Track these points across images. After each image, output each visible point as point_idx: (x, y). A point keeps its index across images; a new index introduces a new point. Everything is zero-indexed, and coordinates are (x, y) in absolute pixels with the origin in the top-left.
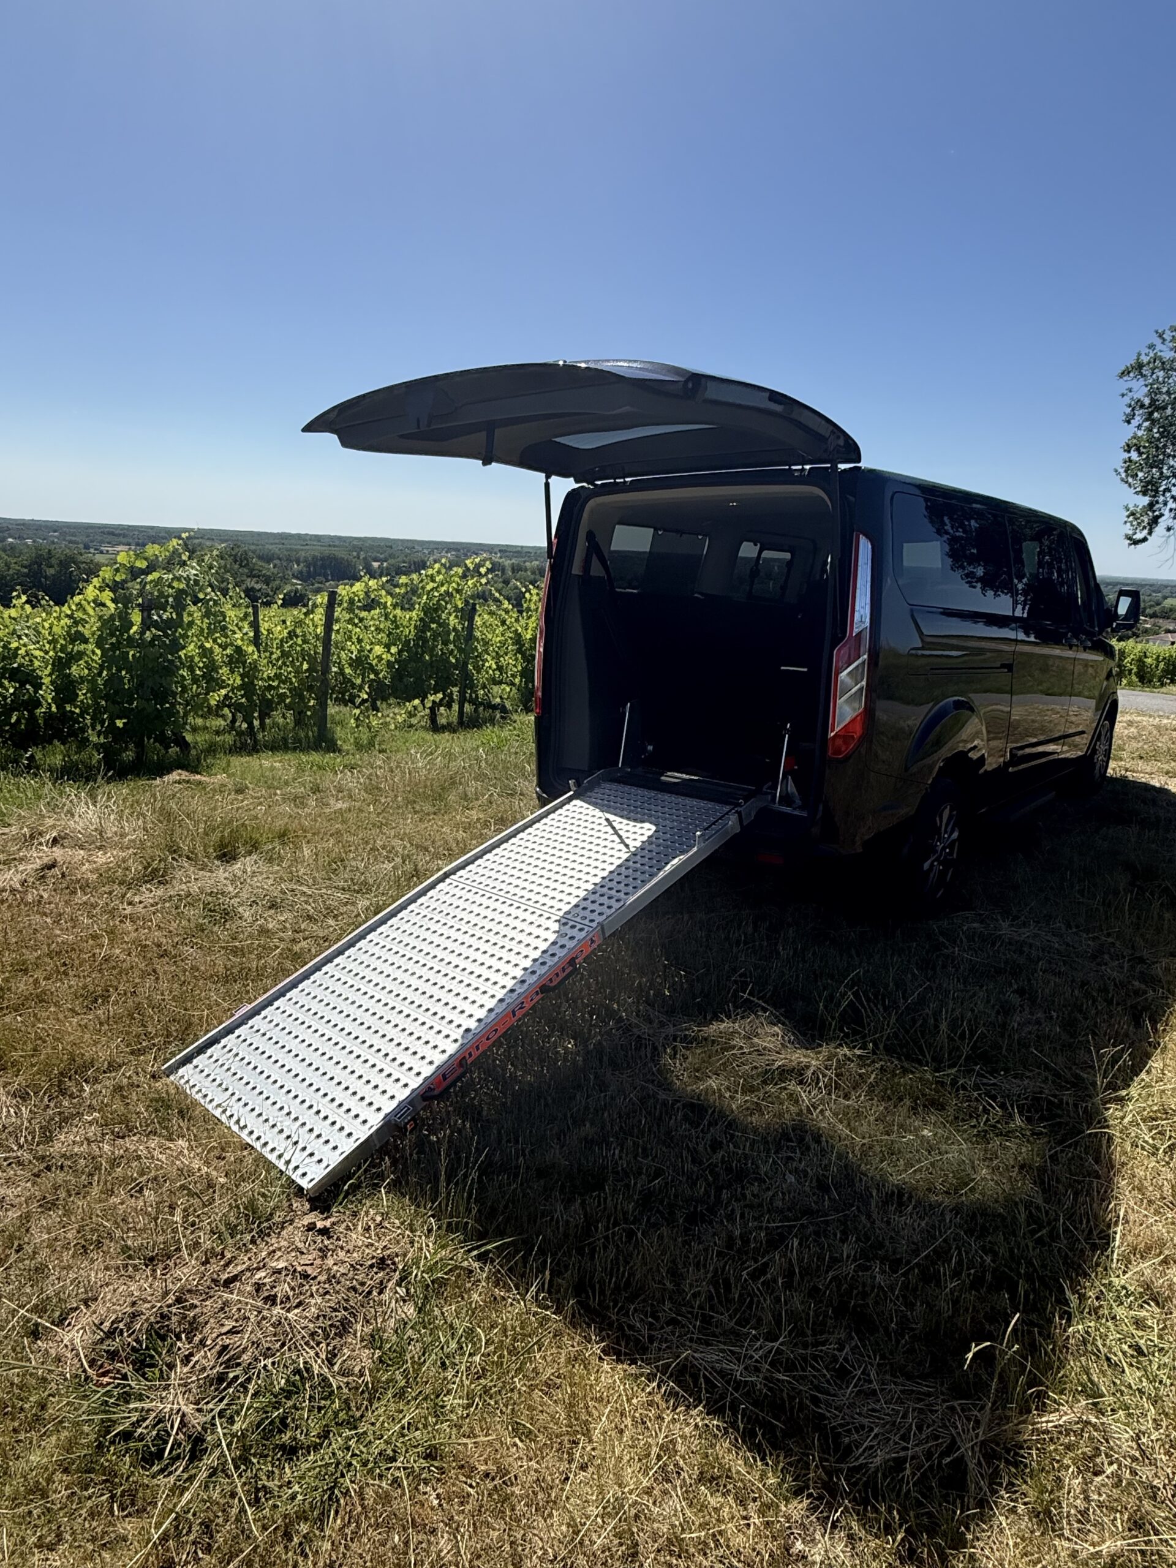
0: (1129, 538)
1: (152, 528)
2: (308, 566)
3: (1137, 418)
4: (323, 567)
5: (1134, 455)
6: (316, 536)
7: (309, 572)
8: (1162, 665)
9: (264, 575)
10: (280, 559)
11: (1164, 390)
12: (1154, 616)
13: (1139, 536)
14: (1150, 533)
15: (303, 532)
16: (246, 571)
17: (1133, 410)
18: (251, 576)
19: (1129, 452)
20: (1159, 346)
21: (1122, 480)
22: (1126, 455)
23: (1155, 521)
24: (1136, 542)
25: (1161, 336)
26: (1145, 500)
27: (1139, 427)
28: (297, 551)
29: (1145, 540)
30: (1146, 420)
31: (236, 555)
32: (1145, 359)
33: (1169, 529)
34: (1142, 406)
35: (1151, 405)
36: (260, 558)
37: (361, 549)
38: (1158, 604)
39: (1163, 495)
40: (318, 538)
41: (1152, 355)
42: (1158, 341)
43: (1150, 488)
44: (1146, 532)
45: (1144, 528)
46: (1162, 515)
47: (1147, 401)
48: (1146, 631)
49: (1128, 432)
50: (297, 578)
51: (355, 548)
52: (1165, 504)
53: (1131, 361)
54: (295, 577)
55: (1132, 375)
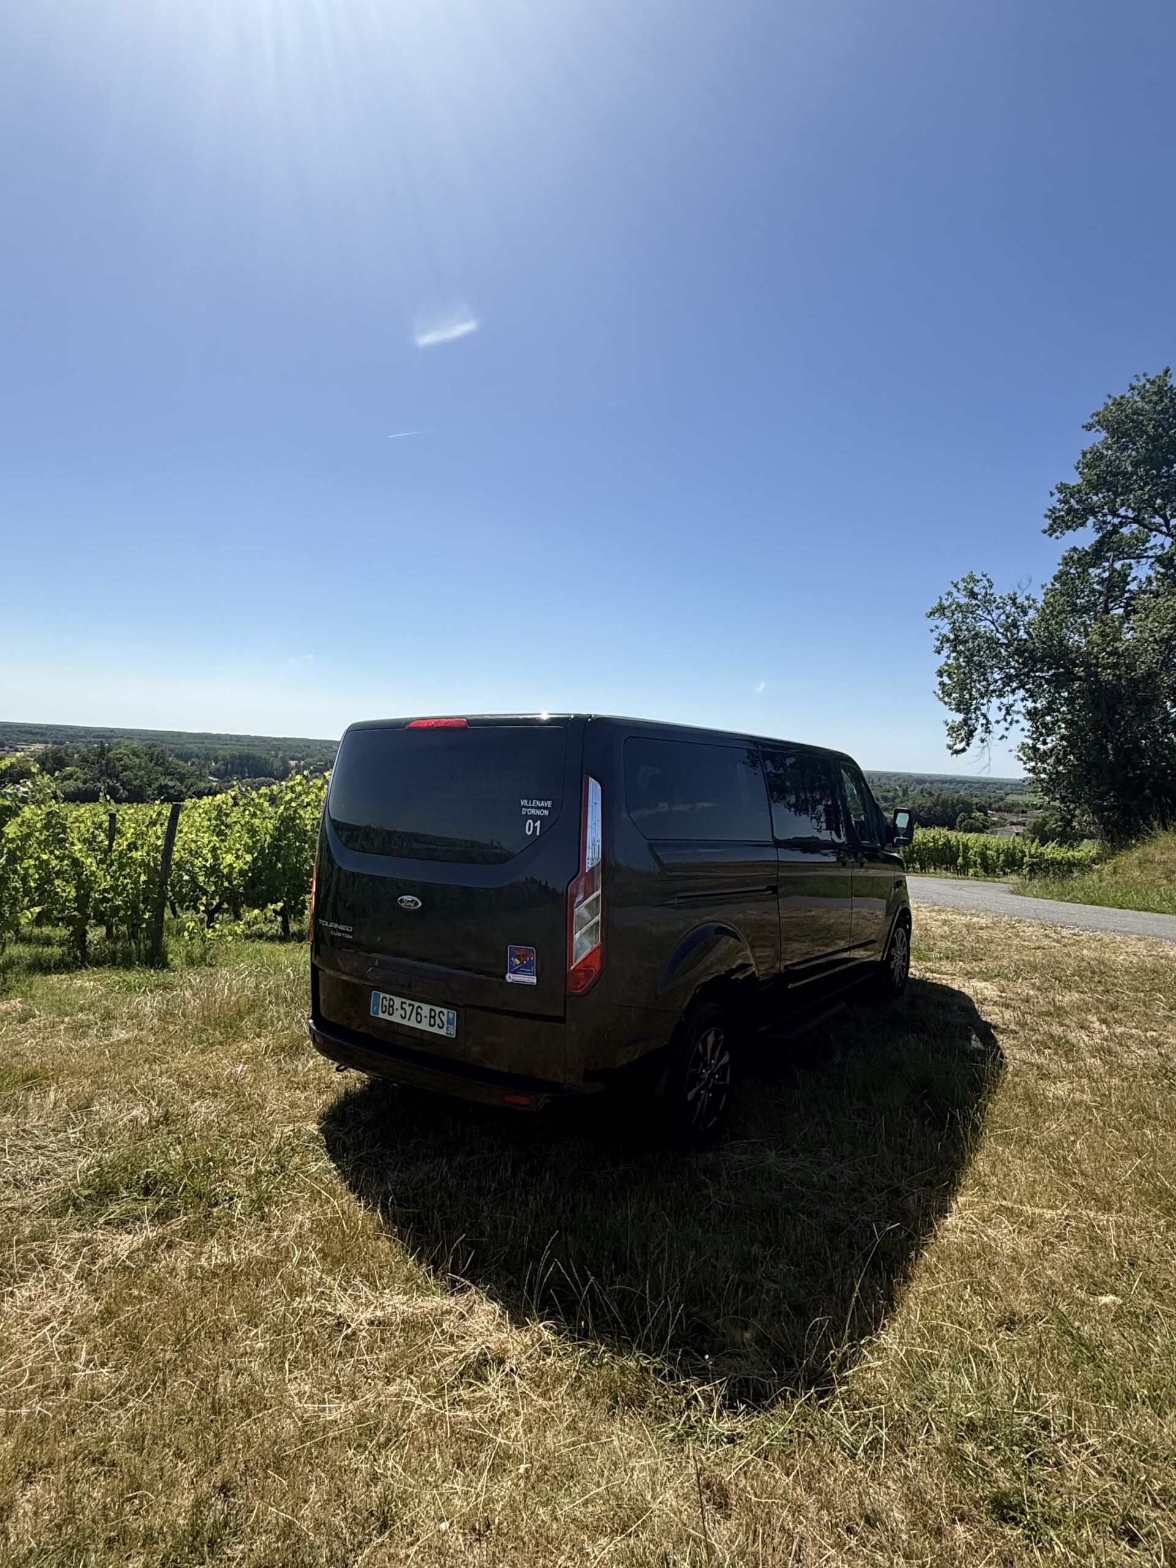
0: (950, 747)
1: (72, 728)
2: (226, 764)
3: (945, 650)
4: (241, 765)
5: (946, 680)
6: (237, 736)
7: (226, 770)
8: (1002, 857)
9: (179, 773)
10: (197, 757)
11: (964, 628)
12: (998, 810)
13: (959, 746)
14: (968, 744)
15: (223, 733)
16: (161, 769)
17: (941, 643)
18: (166, 773)
19: (942, 677)
20: (956, 594)
21: (940, 699)
22: (939, 679)
23: (970, 734)
24: (957, 752)
25: (956, 586)
26: (960, 717)
27: (948, 657)
28: (215, 750)
29: (964, 750)
30: (953, 651)
31: (152, 755)
32: (946, 603)
33: (983, 741)
34: (948, 640)
35: (955, 640)
36: (177, 756)
37: (280, 749)
38: (1002, 799)
39: (975, 713)
40: (238, 738)
41: (950, 600)
42: (954, 590)
43: (963, 706)
44: (964, 743)
45: (962, 741)
46: (976, 729)
47: (952, 637)
48: (994, 824)
49: (940, 661)
50: (214, 776)
51: (274, 748)
52: (977, 720)
53: (935, 604)
54: (211, 774)
55: (937, 615)
